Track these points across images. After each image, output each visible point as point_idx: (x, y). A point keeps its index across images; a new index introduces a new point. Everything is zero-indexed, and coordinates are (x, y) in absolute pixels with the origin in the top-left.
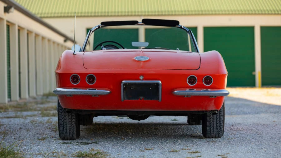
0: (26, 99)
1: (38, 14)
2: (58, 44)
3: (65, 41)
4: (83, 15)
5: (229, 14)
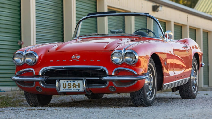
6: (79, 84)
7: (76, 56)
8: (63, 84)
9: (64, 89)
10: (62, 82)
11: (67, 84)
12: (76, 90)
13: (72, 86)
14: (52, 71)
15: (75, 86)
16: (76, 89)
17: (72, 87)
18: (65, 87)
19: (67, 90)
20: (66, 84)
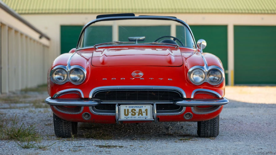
0: (6, 93)
1: (16, 10)
2: (34, 41)
3: (40, 37)
4: (57, 11)
5: (202, 13)
6: (146, 110)
7: (137, 73)
8: (125, 110)
9: (125, 116)
10: (123, 108)
11: (130, 110)
12: (142, 118)
13: (137, 112)
14: (104, 92)
15: (140, 112)
16: (142, 116)
17: (137, 114)
18: (126, 114)
19: (130, 118)
20: (128, 110)
